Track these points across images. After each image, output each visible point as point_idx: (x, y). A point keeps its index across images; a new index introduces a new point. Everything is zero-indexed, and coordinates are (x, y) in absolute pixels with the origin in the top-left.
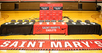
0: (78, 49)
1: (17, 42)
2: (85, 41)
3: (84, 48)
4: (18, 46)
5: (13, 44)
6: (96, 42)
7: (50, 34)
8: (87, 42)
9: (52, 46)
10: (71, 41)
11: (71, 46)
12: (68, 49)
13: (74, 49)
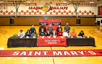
0: (75, 56)
1: (25, 52)
2: (80, 51)
3: (80, 55)
4: (27, 55)
5: (22, 54)
6: (89, 52)
7: (51, 46)
8: (82, 52)
9: (54, 54)
10: (69, 51)
11: (69, 54)
12: (67, 56)
13: (72, 56)
